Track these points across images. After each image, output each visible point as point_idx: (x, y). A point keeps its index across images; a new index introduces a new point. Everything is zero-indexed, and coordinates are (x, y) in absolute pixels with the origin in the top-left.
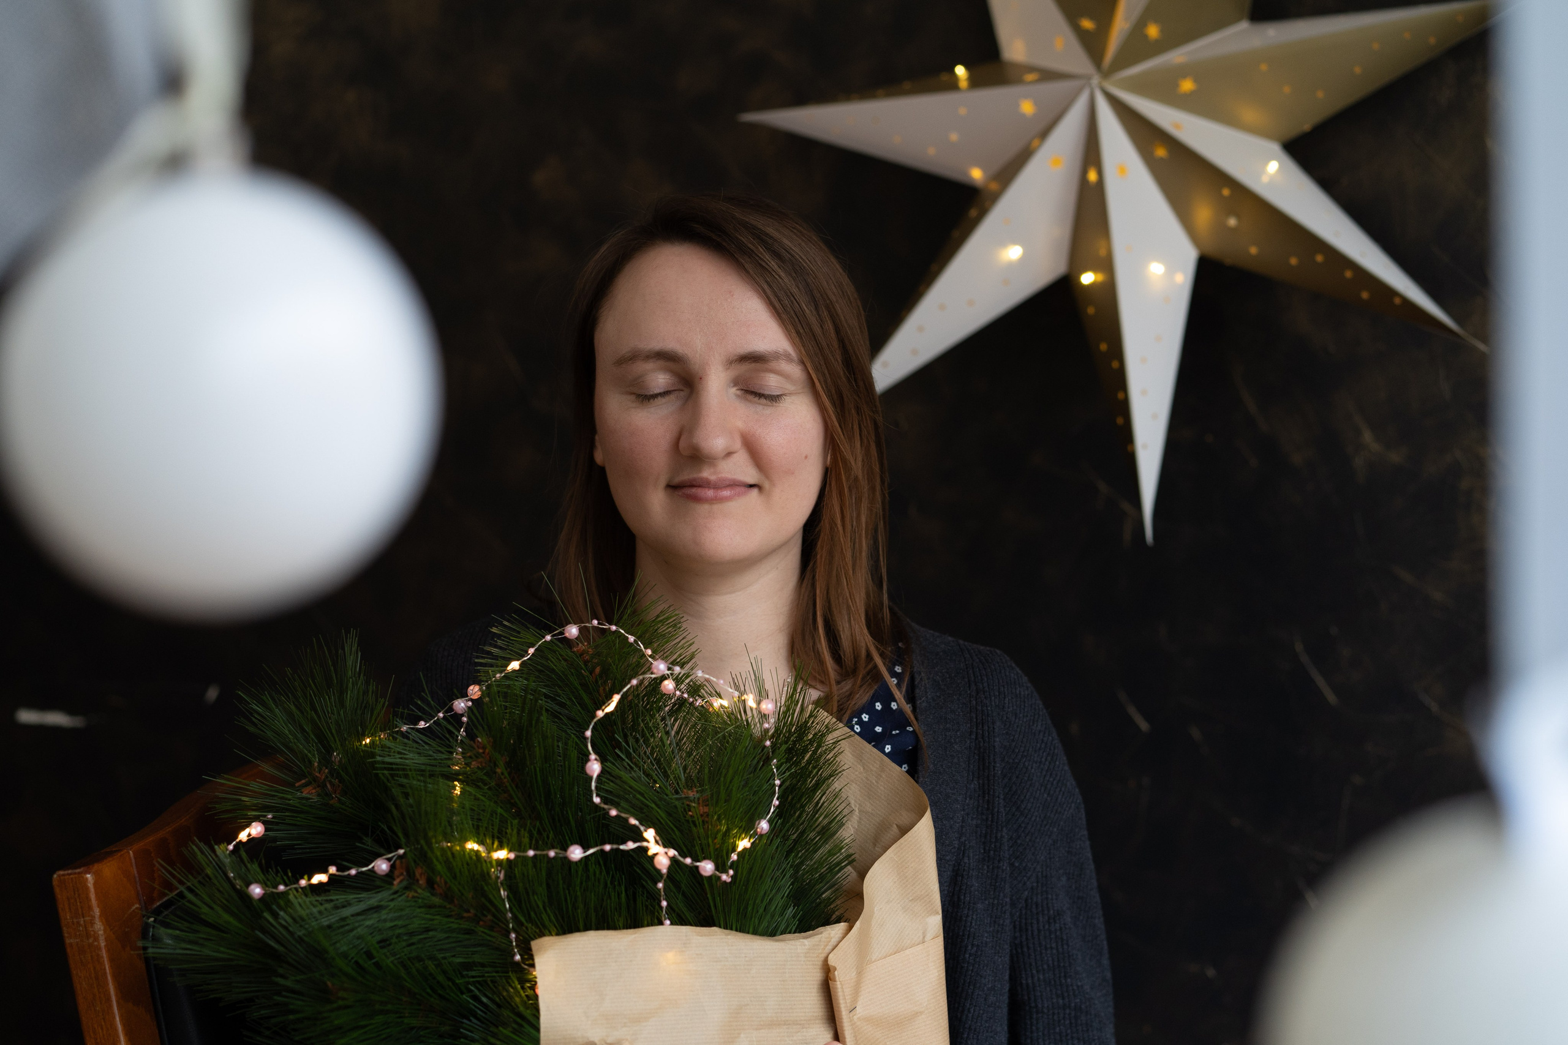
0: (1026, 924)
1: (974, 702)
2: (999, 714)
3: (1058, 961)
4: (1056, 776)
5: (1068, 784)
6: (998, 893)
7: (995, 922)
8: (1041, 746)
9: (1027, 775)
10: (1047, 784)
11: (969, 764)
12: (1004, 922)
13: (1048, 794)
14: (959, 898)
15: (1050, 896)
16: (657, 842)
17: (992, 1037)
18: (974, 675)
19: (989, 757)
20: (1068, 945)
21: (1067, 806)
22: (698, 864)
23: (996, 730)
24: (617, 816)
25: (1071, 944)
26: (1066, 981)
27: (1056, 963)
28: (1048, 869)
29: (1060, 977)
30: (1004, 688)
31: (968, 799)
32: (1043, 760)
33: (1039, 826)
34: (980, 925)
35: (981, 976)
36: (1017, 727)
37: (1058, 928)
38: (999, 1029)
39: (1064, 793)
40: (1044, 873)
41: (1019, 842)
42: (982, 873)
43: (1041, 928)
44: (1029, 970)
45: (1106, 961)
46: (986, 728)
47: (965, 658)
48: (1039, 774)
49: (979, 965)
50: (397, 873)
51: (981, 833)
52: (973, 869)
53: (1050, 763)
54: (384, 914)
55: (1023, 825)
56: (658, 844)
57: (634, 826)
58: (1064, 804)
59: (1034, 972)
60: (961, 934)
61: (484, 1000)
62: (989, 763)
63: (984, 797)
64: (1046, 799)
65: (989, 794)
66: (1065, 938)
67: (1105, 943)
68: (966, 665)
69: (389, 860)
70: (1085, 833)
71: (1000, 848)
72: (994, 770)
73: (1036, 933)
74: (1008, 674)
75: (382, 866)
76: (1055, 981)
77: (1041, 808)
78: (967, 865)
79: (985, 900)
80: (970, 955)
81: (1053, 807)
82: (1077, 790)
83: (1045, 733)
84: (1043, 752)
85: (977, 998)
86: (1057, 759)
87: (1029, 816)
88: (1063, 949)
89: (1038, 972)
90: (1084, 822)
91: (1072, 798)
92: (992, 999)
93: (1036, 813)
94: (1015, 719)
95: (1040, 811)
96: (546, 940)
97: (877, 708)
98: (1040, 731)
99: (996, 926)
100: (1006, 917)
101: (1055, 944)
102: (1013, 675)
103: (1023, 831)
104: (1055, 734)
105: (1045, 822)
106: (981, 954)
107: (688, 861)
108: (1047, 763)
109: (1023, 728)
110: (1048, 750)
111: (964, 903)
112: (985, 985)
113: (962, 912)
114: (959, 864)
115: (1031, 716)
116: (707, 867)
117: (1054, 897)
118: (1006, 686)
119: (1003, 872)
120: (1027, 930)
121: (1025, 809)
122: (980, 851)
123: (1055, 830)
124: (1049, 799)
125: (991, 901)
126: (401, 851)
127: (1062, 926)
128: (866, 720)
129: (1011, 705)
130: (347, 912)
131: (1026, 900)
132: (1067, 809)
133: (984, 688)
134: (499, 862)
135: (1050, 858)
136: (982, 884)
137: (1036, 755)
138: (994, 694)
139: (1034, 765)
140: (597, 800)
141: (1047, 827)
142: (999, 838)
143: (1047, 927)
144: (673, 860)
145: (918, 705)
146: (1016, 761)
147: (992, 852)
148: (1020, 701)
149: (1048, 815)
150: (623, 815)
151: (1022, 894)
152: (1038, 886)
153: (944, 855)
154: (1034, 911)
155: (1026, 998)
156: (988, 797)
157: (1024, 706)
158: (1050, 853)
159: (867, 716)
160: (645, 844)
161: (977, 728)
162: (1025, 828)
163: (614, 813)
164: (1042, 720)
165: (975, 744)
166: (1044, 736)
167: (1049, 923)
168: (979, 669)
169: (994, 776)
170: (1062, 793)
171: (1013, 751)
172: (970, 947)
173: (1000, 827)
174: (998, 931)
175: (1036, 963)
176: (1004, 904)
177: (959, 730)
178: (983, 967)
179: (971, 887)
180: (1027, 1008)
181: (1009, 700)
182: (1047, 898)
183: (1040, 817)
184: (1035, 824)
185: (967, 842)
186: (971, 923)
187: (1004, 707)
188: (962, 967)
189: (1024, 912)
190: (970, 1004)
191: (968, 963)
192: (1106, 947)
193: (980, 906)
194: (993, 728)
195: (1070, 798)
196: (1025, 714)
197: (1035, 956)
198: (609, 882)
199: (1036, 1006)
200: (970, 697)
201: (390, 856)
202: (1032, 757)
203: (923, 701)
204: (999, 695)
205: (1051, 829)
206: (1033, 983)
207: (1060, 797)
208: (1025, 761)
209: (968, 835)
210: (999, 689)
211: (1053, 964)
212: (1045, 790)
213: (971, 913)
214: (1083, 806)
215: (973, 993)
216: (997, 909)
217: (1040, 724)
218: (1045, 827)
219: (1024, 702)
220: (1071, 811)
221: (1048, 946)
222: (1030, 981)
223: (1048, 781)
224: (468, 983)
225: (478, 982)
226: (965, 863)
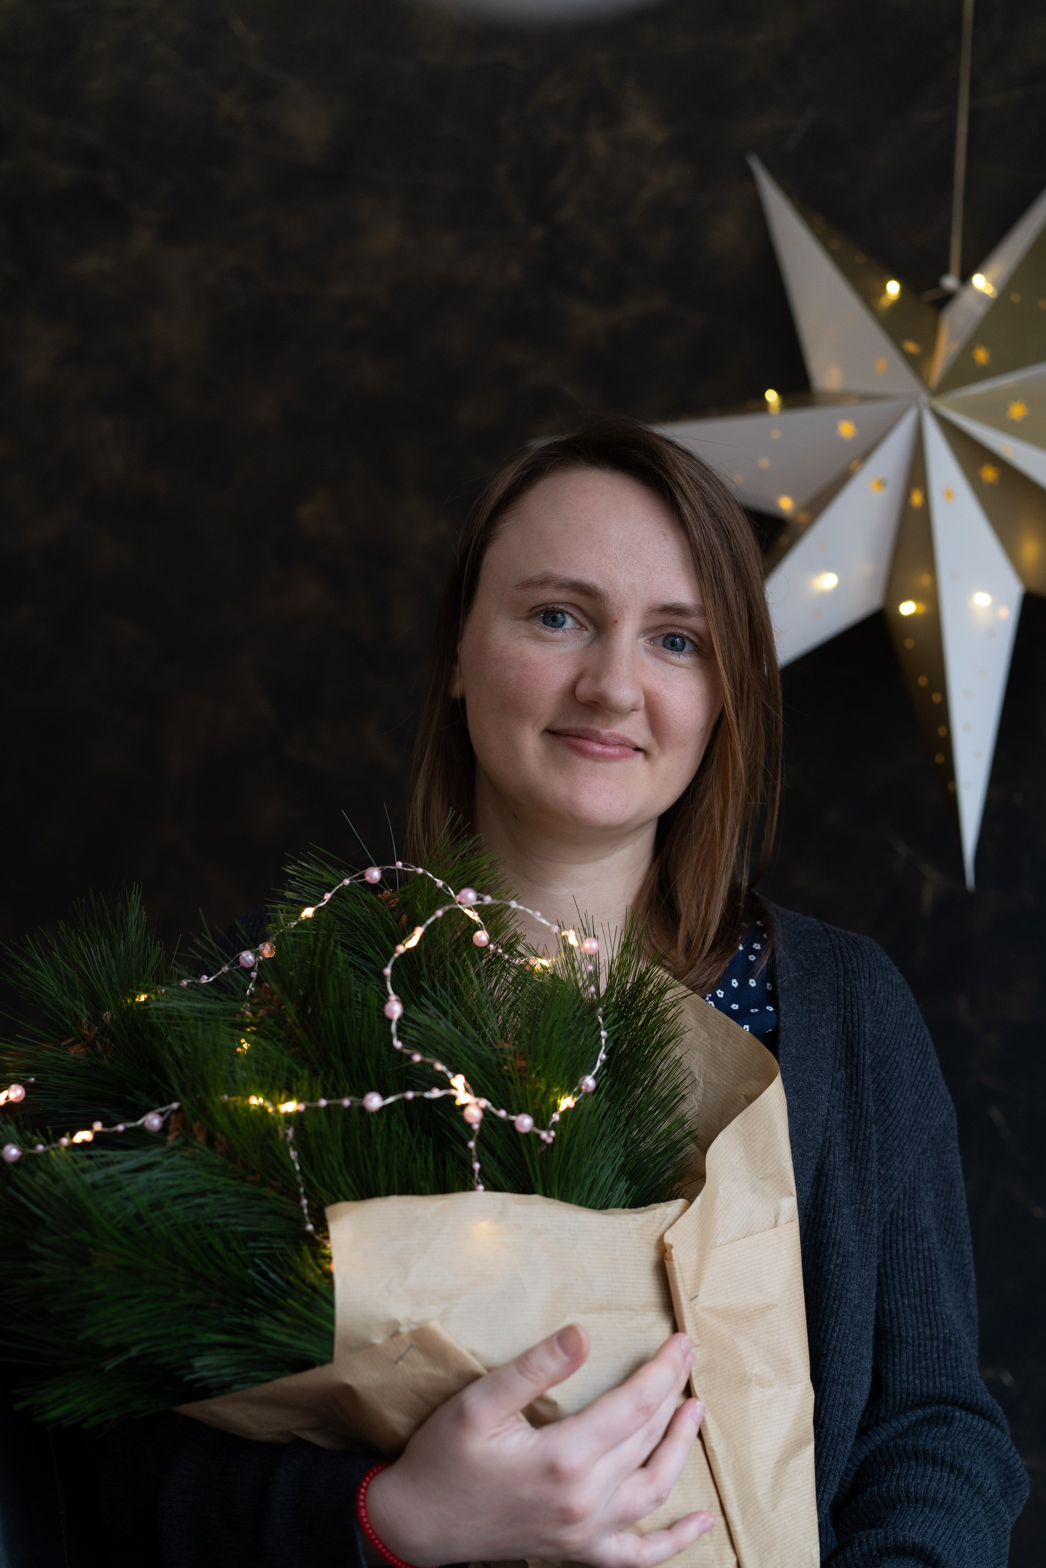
0: (890, 1241)
1: (842, 983)
2: (869, 998)
3: (926, 1285)
4: (928, 1076)
5: (941, 1087)
6: (865, 1199)
7: (861, 1230)
8: (912, 1042)
9: (897, 1071)
10: (918, 1085)
11: (835, 1050)
12: (871, 1231)
13: (919, 1096)
14: (823, 1200)
15: (917, 1211)
16: (467, 1090)
17: (857, 1361)
18: (842, 955)
19: (858, 1043)
20: (937, 1269)
21: (939, 1112)
22: (513, 1118)
23: (866, 1014)
24: (421, 1062)
25: (939, 1267)
26: (934, 1309)
27: (923, 1288)
28: (916, 1181)
29: (927, 1304)
30: (875, 971)
31: (834, 1089)
32: (915, 1057)
33: (908, 1131)
34: (846, 1232)
35: (847, 1290)
36: (889, 1015)
37: (926, 1248)
38: (865, 1353)
39: (936, 1097)
40: (912, 1185)
41: (886, 1146)
42: (847, 1174)
43: (908, 1246)
44: (893, 1293)
45: (972, 1295)
46: (855, 1011)
47: (831, 939)
48: (910, 1072)
49: (845, 1278)
50: (171, 1127)
51: (847, 1129)
52: (839, 1169)
53: (922, 1062)
54: (155, 1174)
55: (891, 1128)
56: (469, 1093)
57: (441, 1072)
58: (936, 1109)
59: (898, 1296)
60: (825, 1241)
61: (273, 1276)
62: (858, 1050)
63: (851, 1089)
64: (917, 1102)
65: (857, 1085)
66: (933, 1259)
67: (973, 1274)
68: (832, 945)
69: (161, 1114)
70: (957, 1145)
71: (869, 1146)
72: (864, 1058)
73: (901, 1251)
74: (878, 958)
75: (153, 1121)
76: (921, 1308)
77: (911, 1111)
78: (832, 1164)
79: (851, 1205)
80: (836, 1265)
81: (924, 1111)
82: (949, 1096)
83: (917, 1028)
84: (915, 1048)
85: (843, 1315)
86: (929, 1058)
87: (898, 1118)
88: (931, 1272)
89: (902, 1296)
90: (956, 1133)
91: (944, 1103)
92: (859, 1317)
93: (906, 1116)
94: (887, 1006)
95: (910, 1114)
96: (343, 1206)
97: (733, 985)
98: (912, 1025)
99: (863, 1236)
100: (874, 1225)
101: (923, 1265)
102: (883, 960)
103: (891, 1134)
104: (927, 1032)
105: (915, 1127)
106: (847, 1265)
107: (502, 1113)
108: (919, 1061)
109: (895, 1018)
110: (920, 1047)
111: (829, 1206)
112: (851, 1301)
113: (827, 1216)
114: (824, 1162)
115: (903, 1007)
116: (525, 1122)
117: (922, 1213)
118: (877, 970)
119: (871, 1174)
120: (891, 1248)
121: (894, 1109)
122: (846, 1150)
123: (925, 1137)
124: (920, 1101)
125: (858, 1206)
126: (175, 1105)
127: (931, 1245)
128: (722, 996)
129: (882, 990)
130: (113, 1170)
131: (892, 1214)
132: (939, 1115)
133: (853, 968)
134: (288, 1117)
135: (919, 1169)
136: (848, 1186)
137: (907, 1051)
138: (864, 975)
139: (906, 1060)
140: (398, 1044)
141: (917, 1133)
142: (867, 1135)
143: (914, 1245)
144: (485, 1111)
145: (779, 985)
146: (886, 1053)
147: (859, 1152)
148: (892, 988)
149: (919, 1119)
150: (428, 1060)
151: (887, 1206)
152: (905, 1198)
153: (806, 1151)
154: (900, 1226)
155: (888, 1325)
156: (857, 1088)
157: (897, 994)
158: (919, 1163)
159: (722, 993)
160: (453, 1092)
161: (845, 1010)
162: (894, 1130)
163: (417, 1058)
164: (914, 1014)
165: (843, 1029)
166: (916, 1032)
167: (917, 1242)
168: (847, 950)
169: (864, 1065)
170: (934, 1096)
171: (884, 1042)
172: (835, 1257)
173: (869, 1123)
174: (864, 1242)
175: (901, 1287)
176: (872, 1211)
177: (826, 1012)
178: (850, 1280)
179: (837, 1189)
180: (890, 1337)
181: (880, 984)
182: (915, 1213)
183: (910, 1121)
184: (904, 1127)
185: (832, 1138)
186: (837, 1229)
187: (875, 991)
188: (826, 1279)
189: (888, 1227)
190: (835, 1322)
191: (833, 1274)
192: (974, 1279)
193: (846, 1211)
194: (864, 1011)
195: (942, 1104)
196: (898, 1003)
197: (900, 1278)
198: (414, 1146)
199: (900, 1335)
200: (837, 977)
201: (162, 1109)
202: (903, 1052)
203: (785, 981)
204: (870, 978)
205: (921, 1136)
206: (896, 1308)
207: (932, 1101)
208: (896, 1055)
209: (834, 1130)
210: (870, 971)
211: (920, 1288)
212: (916, 1091)
213: (836, 1218)
214: (955, 1114)
215: (838, 1309)
216: (864, 1216)
217: (912, 1017)
218: (915, 1132)
219: (896, 990)
220: (943, 1118)
221: (915, 1267)
222: (893, 1307)
223: (920, 1081)
224: (253, 1255)
225: (267, 1255)
226: (830, 1162)
